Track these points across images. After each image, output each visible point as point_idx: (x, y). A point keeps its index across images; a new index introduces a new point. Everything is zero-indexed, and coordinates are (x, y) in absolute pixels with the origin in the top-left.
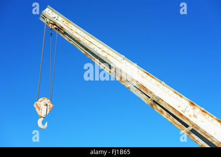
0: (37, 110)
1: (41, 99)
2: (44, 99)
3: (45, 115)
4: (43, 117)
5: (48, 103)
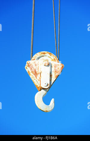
0: (32, 76)
1: (38, 55)
2: (43, 55)
3: (49, 85)
4: (44, 89)
5: (52, 61)
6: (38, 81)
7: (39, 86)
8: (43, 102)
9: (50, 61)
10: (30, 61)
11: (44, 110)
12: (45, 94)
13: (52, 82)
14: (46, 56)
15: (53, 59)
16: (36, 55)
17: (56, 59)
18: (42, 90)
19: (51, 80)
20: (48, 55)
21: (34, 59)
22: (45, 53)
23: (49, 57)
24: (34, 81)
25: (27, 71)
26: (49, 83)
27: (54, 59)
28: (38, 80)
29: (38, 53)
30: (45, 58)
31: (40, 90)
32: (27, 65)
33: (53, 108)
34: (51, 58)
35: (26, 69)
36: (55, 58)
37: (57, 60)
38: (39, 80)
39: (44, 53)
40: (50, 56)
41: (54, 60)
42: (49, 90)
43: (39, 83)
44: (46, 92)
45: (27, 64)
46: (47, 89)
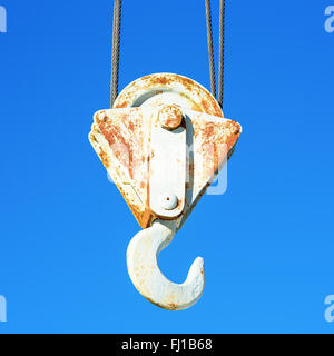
1: (139, 86)
2: (159, 86)
3: (182, 205)
4: (161, 219)
5: (193, 109)
6: (141, 190)
7: (142, 210)
8: (158, 270)
9: (187, 110)
10: (108, 112)
11: (164, 302)
12: (168, 239)
13: (196, 191)
14: (170, 91)
15: (199, 102)
16: (132, 89)
17: (212, 102)
18: (157, 226)
19: (188, 187)
20: (177, 86)
21: (124, 105)
22: (168, 78)
23: (182, 94)
24: (126, 189)
25: (98, 151)
26: (182, 197)
27: (204, 103)
28: (138, 186)
29: (139, 82)
30: (166, 99)
31: (148, 226)
32: (97, 127)
33: (197, 295)
34: (192, 96)
35: (93, 143)
36: (205, 99)
37: (215, 106)
38: (142, 185)
39: (163, 81)
40: (187, 92)
41: (202, 107)
42: (181, 223)
43: (144, 198)
44: (169, 231)
45: (95, 123)
46: (175, 218)
